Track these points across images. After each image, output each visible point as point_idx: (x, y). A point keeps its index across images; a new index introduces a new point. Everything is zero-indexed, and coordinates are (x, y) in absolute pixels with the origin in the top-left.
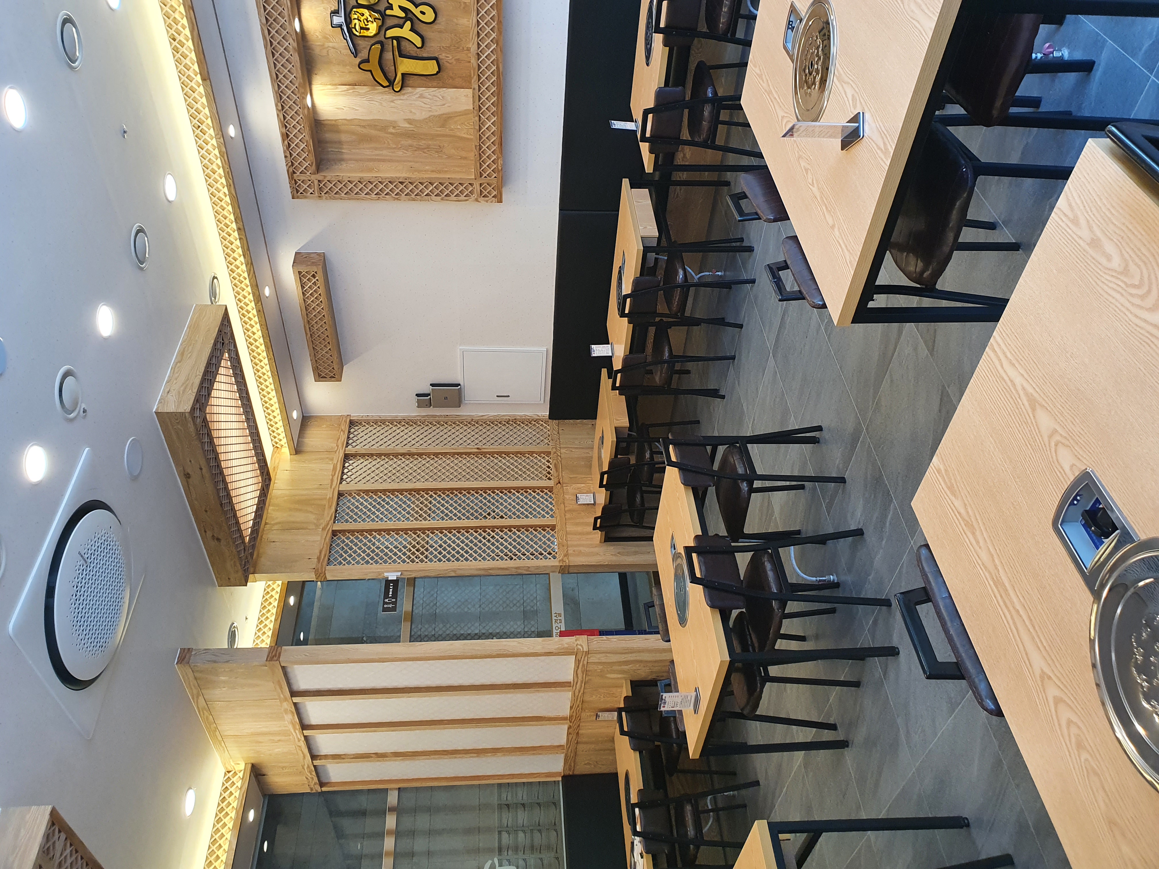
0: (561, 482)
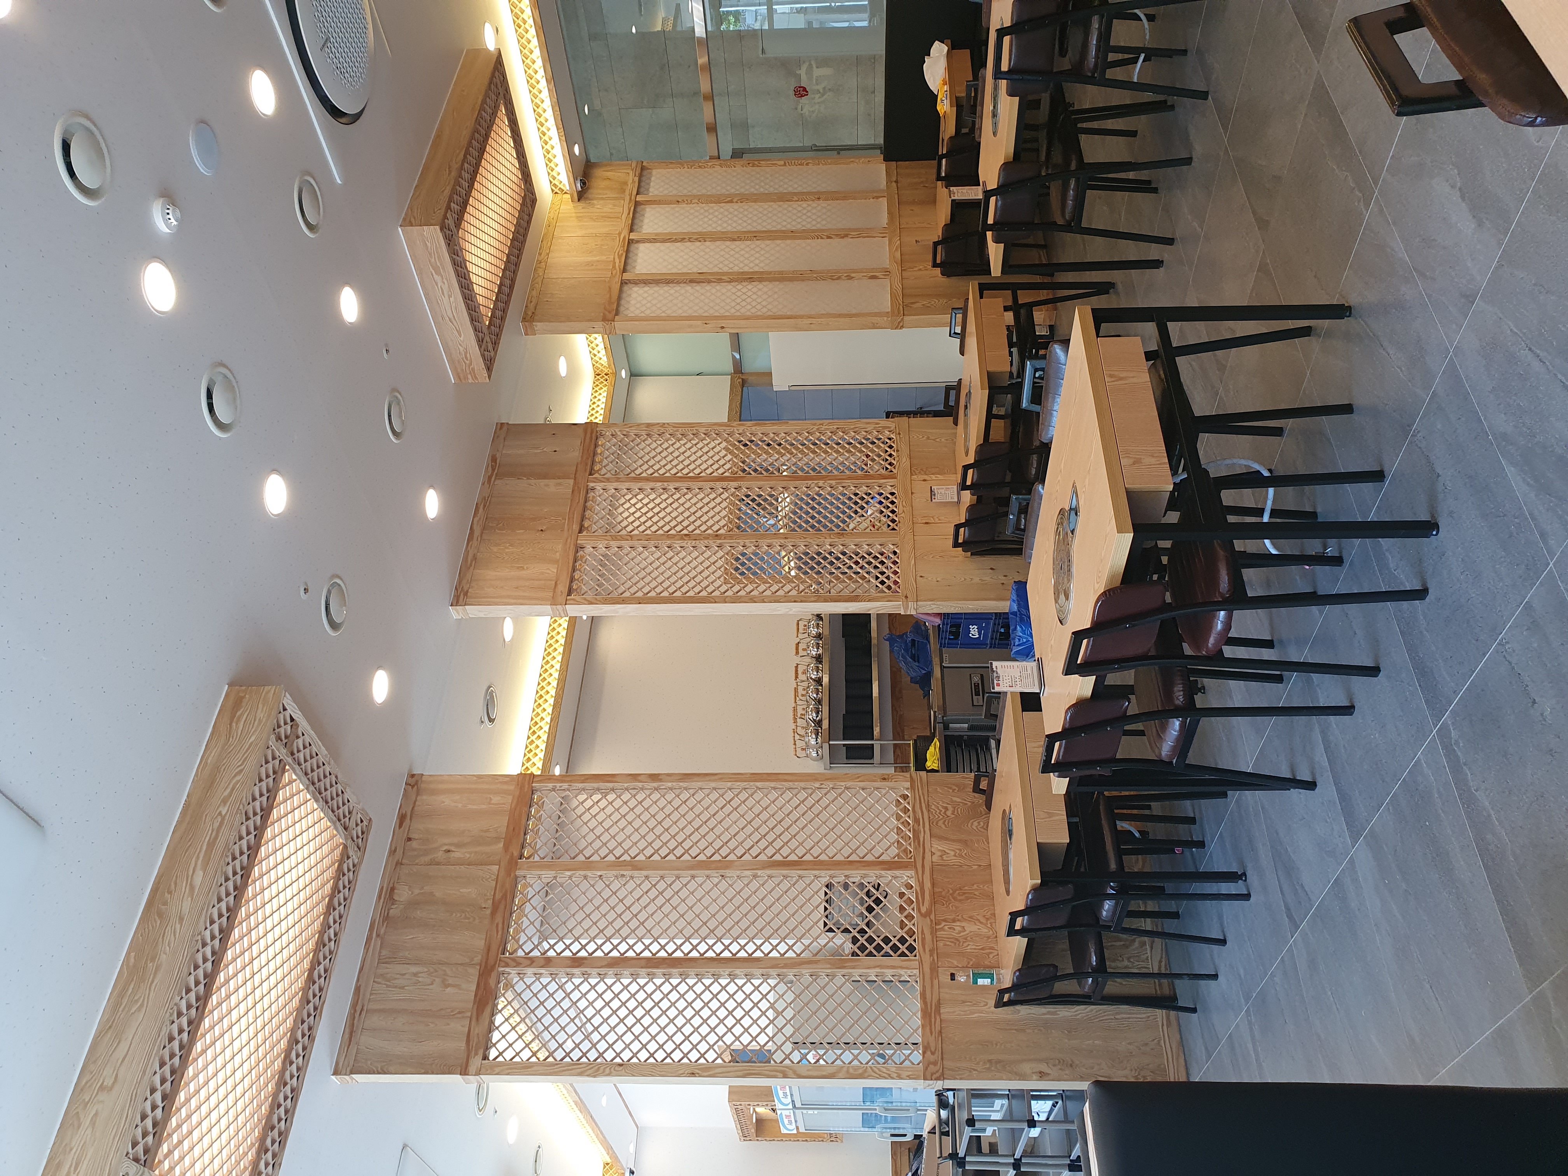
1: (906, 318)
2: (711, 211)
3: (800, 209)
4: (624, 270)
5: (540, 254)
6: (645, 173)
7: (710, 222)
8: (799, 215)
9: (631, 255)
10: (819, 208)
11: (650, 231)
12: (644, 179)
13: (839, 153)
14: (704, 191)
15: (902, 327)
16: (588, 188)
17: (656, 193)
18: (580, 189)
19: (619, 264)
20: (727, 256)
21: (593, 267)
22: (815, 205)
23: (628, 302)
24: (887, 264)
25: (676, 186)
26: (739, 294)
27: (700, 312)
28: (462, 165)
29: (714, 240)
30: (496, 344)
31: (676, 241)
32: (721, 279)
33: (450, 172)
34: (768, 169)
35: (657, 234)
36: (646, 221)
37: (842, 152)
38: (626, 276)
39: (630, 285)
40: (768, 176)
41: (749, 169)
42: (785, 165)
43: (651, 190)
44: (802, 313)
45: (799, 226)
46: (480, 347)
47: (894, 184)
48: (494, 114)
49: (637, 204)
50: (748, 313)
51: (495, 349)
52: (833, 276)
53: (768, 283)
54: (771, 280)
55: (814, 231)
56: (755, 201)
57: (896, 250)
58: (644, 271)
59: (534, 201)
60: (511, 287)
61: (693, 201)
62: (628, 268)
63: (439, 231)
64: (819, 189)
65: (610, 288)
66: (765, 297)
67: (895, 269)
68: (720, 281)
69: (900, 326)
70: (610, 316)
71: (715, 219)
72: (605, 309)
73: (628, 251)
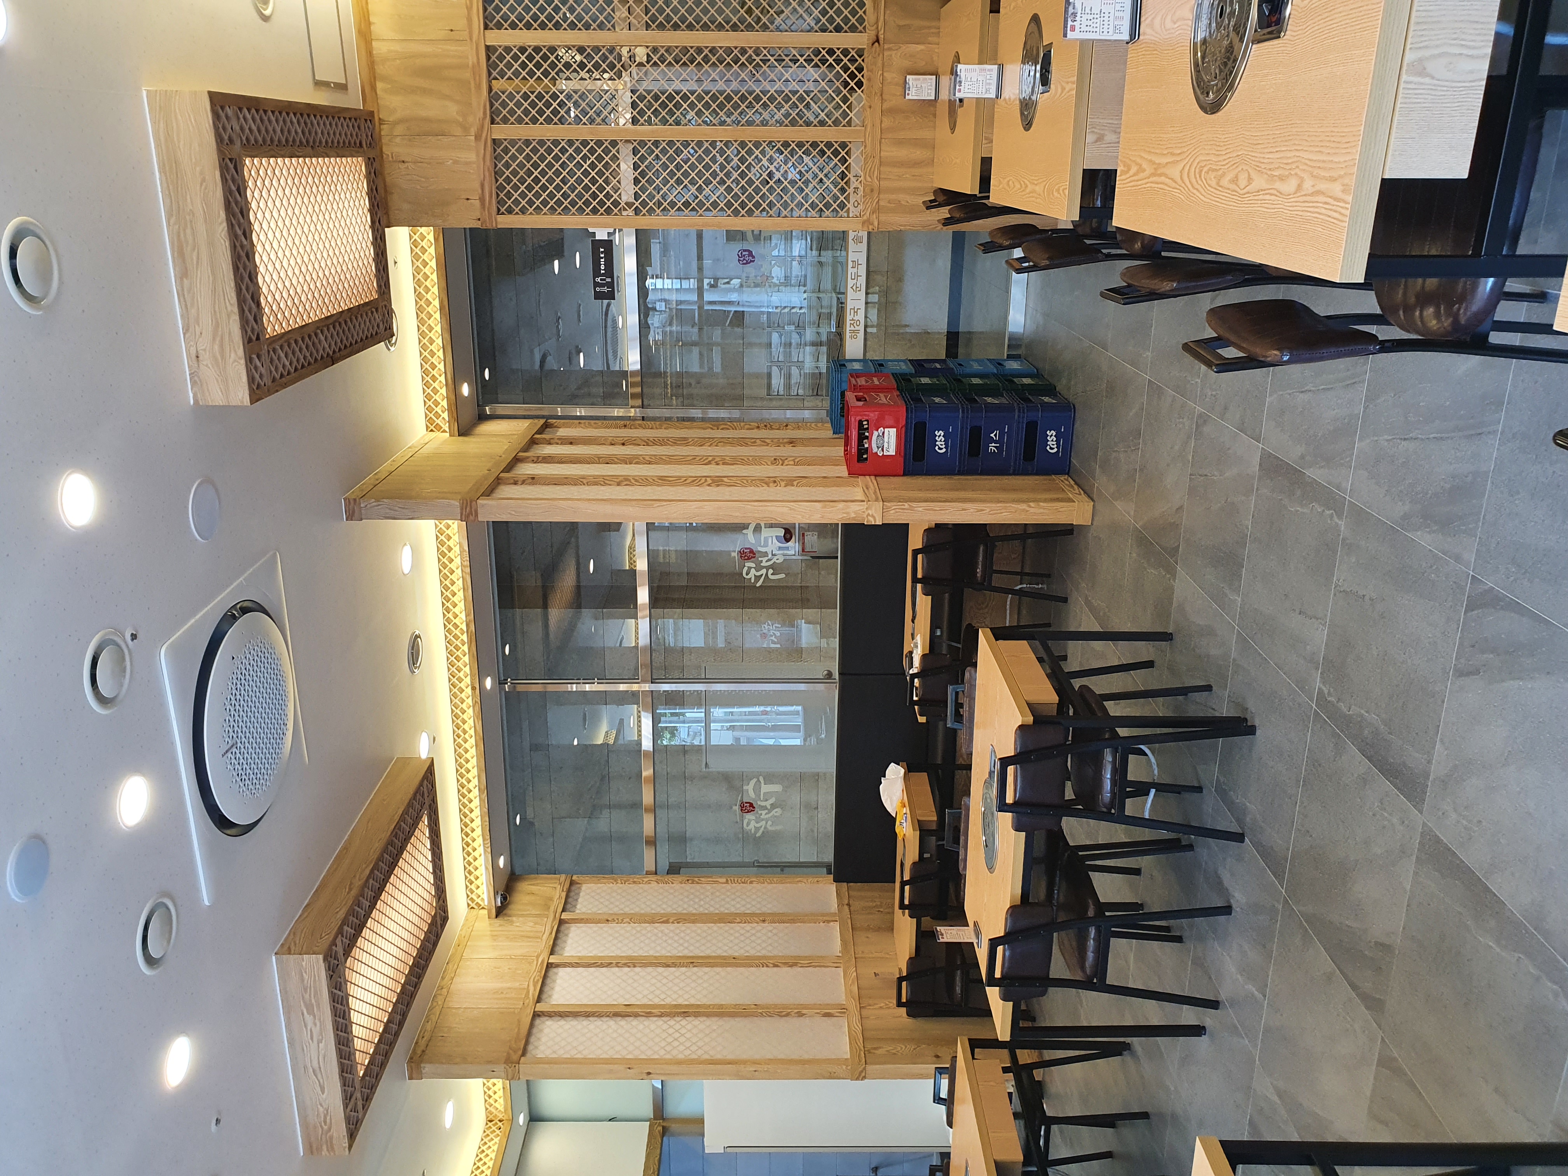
0: (881, 37)
1: (869, 1067)
2: (644, 932)
3: (742, 932)
4: (539, 1000)
5: (443, 978)
6: (573, 888)
7: (642, 945)
8: (742, 938)
9: (548, 981)
10: (764, 931)
11: (573, 953)
12: (572, 894)
13: (782, 870)
14: (637, 910)
15: (864, 1078)
16: (508, 904)
17: (584, 910)
18: (499, 904)
19: (533, 992)
20: (659, 985)
21: (502, 996)
22: (760, 928)
23: (539, 1039)
24: (842, 999)
25: (607, 903)
26: (671, 1031)
27: (624, 1054)
28: (367, 881)
29: (645, 965)
30: (367, 1099)
31: (602, 966)
32: (650, 1013)
33: (350, 889)
34: (708, 887)
35: (580, 958)
36: (569, 941)
37: (786, 870)
38: (540, 1007)
39: (543, 1019)
40: (708, 893)
41: (688, 886)
42: (727, 882)
43: (578, 907)
44: (744, 1057)
45: (742, 951)
46: (346, 1106)
47: (846, 907)
48: (415, 825)
49: (561, 922)
50: (681, 1056)
51: (365, 1108)
52: (782, 1012)
53: (705, 1018)
54: (708, 1015)
55: (759, 958)
56: (694, 922)
57: (853, 982)
58: (562, 1001)
59: (445, 919)
60: (401, 1024)
61: (625, 920)
62: (544, 996)
63: (321, 961)
64: (764, 910)
65: (519, 1021)
66: (701, 1035)
67: (853, 1006)
68: (648, 1015)
69: (861, 1076)
70: (515, 1057)
71: (647, 941)
72: (510, 1048)
73: (545, 977)
